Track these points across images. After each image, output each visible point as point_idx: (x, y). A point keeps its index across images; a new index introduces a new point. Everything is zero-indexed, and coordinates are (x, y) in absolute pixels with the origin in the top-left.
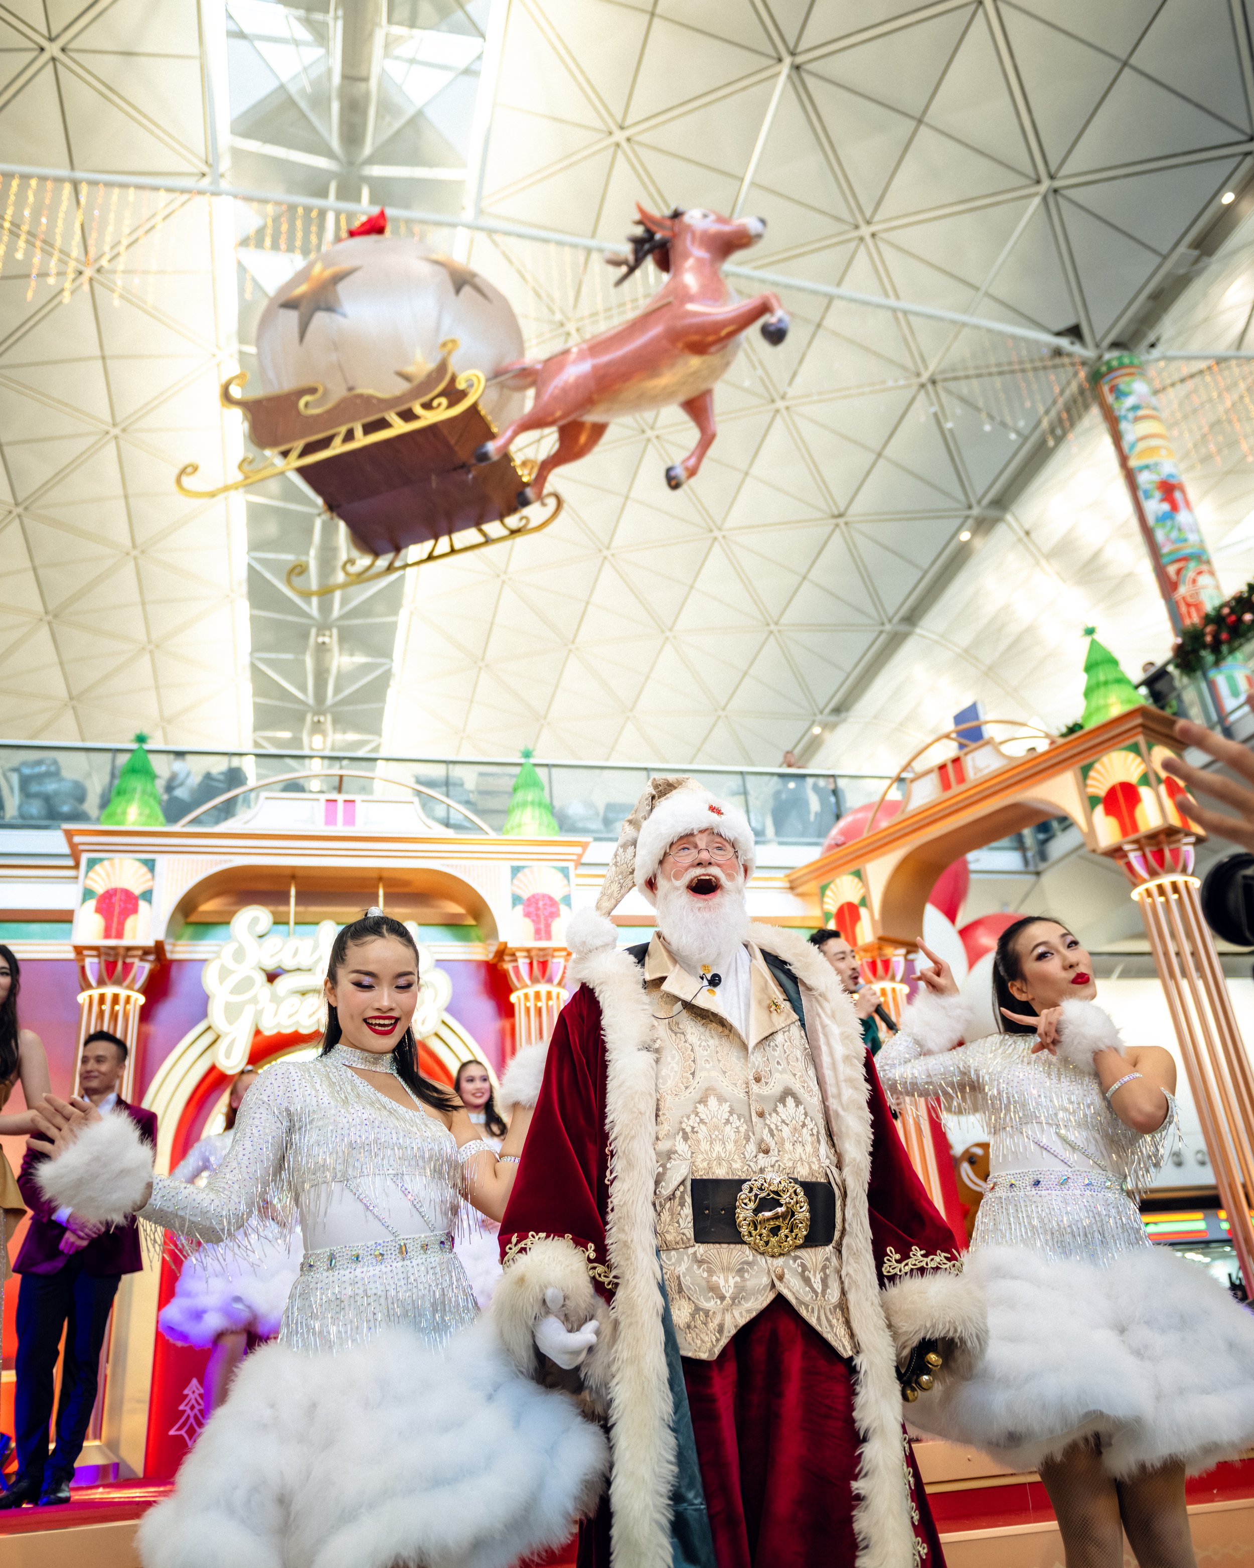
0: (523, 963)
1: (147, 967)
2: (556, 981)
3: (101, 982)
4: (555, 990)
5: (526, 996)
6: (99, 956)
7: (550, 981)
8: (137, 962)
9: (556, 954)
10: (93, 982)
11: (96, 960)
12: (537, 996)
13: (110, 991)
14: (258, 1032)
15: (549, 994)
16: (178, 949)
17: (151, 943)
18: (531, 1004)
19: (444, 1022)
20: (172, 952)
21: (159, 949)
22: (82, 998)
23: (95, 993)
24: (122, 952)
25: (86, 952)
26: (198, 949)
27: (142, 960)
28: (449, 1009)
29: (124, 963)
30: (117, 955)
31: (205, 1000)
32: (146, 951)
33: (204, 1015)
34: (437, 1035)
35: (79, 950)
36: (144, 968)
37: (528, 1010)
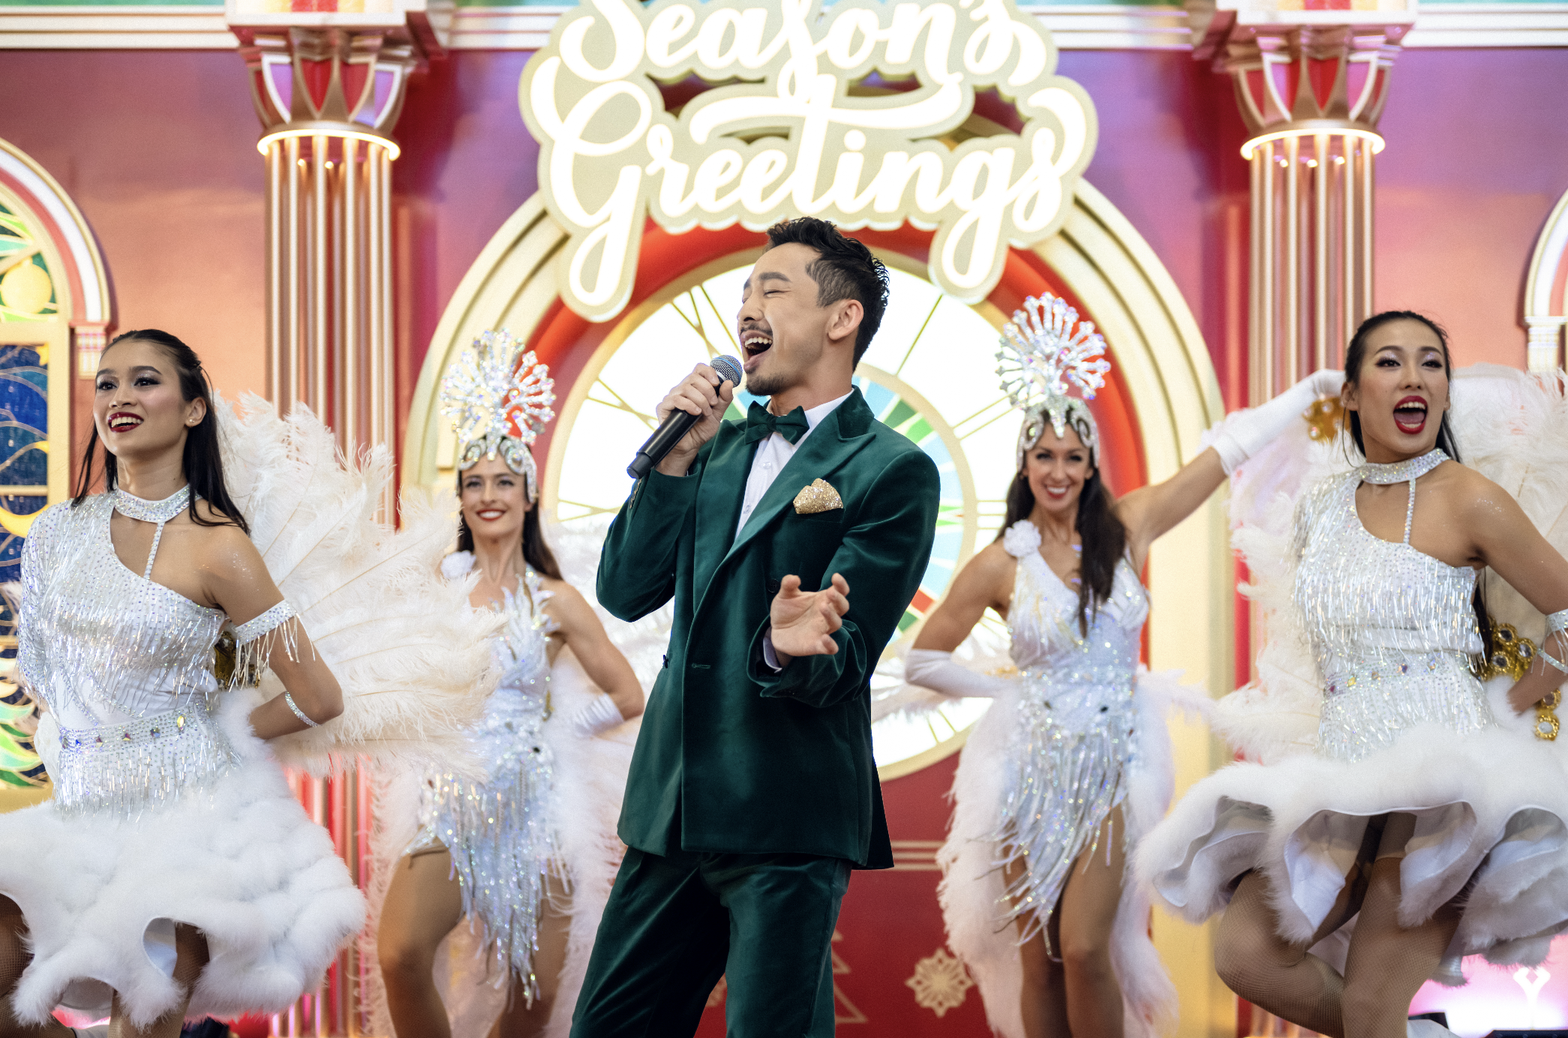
0: (1271, 61)
1: (398, 73)
2: (1354, 113)
3: (301, 114)
4: (1351, 135)
5: (1279, 146)
6: (288, 50)
7: (1339, 111)
8: (375, 66)
9: (1359, 40)
10: (286, 115)
11: (285, 59)
12: (1307, 144)
13: (321, 131)
14: (650, 225)
15: (1336, 142)
16: (467, 24)
17: (397, 19)
18: (1291, 164)
19: (1078, 203)
20: (453, 32)
21: (418, 29)
22: (267, 146)
23: (292, 137)
24: (338, 41)
25: (260, 42)
26: (514, 24)
27: (382, 58)
28: (1093, 174)
29: (345, 65)
30: (327, 47)
31: (530, 151)
32: (391, 39)
33: (530, 186)
34: (1064, 234)
35: (246, 34)
36: (391, 74)
37: (1282, 175)
